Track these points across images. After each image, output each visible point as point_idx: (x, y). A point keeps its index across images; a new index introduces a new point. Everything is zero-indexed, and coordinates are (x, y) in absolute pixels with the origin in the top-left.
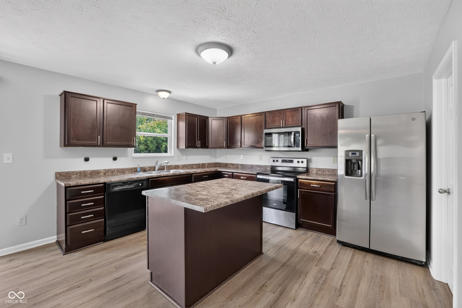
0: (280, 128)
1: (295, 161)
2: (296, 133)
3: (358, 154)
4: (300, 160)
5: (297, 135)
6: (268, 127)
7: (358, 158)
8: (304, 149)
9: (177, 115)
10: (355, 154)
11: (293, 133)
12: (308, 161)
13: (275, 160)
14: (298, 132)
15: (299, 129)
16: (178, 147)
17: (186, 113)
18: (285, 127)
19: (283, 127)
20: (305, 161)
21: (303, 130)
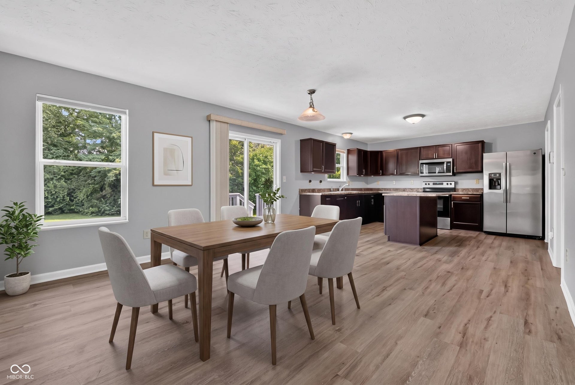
0: (434, 159)
1: (445, 183)
2: (448, 162)
3: (498, 175)
4: (449, 183)
5: (449, 164)
6: (422, 158)
7: (498, 178)
8: (454, 174)
9: (348, 150)
10: (496, 175)
11: (445, 163)
12: (456, 183)
13: (427, 183)
14: (450, 162)
15: (451, 160)
16: (348, 174)
17: (357, 149)
18: (438, 158)
19: (436, 159)
20: (453, 183)
21: (453, 160)
